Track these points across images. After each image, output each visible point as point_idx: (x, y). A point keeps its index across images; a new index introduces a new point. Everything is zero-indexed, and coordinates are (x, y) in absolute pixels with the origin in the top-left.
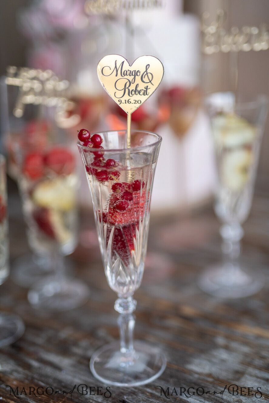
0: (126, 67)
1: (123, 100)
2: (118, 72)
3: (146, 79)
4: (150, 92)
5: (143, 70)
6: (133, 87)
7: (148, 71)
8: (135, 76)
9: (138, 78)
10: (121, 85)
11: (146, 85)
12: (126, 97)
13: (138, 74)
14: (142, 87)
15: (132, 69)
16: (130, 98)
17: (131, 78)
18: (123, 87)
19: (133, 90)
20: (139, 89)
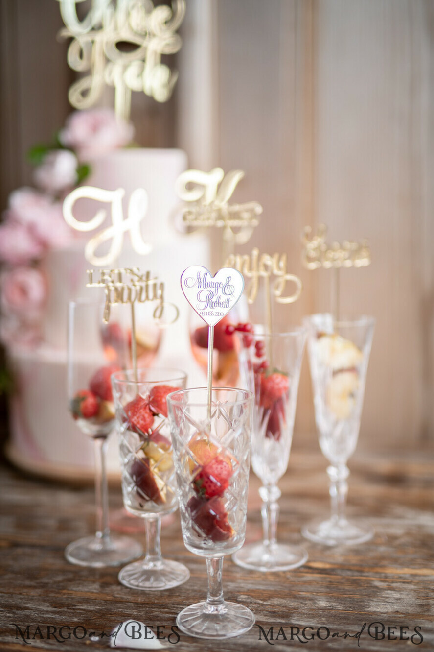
0: (209, 279)
1: (205, 311)
3: (227, 292)
4: (231, 304)
5: (224, 282)
6: (214, 300)
7: (230, 283)
9: (220, 290)
10: (203, 297)
11: (228, 297)
12: (209, 309)
14: (224, 298)
15: (216, 280)
16: (212, 310)
17: (213, 290)
18: (205, 300)
19: (215, 302)
20: (221, 301)
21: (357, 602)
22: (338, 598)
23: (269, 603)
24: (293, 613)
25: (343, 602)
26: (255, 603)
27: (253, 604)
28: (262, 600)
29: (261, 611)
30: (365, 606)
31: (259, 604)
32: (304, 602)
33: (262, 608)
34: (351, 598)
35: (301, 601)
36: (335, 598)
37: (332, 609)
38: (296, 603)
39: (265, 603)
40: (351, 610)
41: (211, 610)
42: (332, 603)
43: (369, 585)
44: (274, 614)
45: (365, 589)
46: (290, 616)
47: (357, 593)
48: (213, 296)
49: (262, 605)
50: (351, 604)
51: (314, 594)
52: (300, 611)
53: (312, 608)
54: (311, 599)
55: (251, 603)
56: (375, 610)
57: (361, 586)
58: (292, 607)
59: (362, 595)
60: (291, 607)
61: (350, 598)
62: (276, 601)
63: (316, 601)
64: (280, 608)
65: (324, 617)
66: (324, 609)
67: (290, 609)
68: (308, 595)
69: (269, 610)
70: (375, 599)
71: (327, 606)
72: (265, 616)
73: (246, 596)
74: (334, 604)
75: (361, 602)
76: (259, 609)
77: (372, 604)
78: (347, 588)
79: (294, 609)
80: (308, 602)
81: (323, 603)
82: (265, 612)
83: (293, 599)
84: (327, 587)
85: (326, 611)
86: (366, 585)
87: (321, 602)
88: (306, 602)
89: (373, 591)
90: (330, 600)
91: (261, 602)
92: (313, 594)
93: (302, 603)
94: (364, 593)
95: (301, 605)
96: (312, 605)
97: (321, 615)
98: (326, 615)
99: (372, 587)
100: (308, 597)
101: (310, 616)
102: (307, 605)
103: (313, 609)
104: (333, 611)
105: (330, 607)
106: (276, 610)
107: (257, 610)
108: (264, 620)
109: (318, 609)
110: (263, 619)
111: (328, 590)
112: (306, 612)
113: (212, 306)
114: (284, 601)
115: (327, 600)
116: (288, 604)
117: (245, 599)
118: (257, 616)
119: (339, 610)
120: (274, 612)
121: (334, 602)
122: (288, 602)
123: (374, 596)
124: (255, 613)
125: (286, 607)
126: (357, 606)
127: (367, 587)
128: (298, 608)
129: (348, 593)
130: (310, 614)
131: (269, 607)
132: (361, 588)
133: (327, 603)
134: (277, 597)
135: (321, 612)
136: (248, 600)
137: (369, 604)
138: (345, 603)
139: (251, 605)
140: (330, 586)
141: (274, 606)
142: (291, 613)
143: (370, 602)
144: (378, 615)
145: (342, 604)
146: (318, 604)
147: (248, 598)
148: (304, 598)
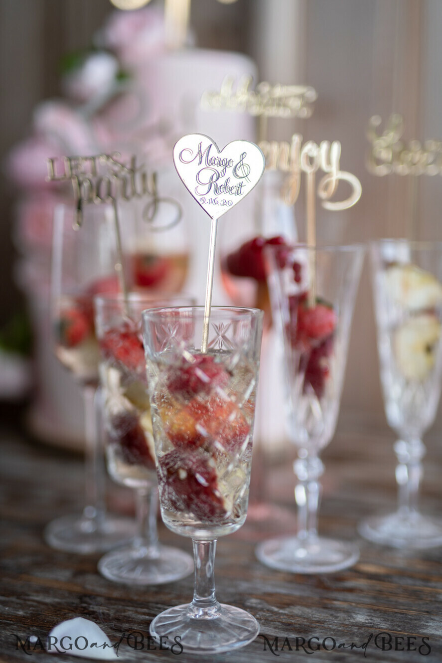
0: (214, 153)
1: (208, 197)
2: (203, 158)
3: (239, 173)
4: (245, 190)
5: (236, 160)
6: (221, 182)
7: (244, 161)
8: (226, 166)
9: (230, 171)
10: (206, 176)
11: (240, 181)
12: (212, 195)
13: (230, 164)
14: (234, 182)
15: (222, 156)
16: (216, 197)
17: (220, 169)
18: (207, 180)
19: (222, 185)
20: (230, 185)
21: (411, 619)
22: (385, 612)
23: (286, 611)
24: (315, 627)
25: (390, 618)
26: (268, 610)
27: (264, 611)
28: (278, 607)
29: (272, 621)
30: (421, 627)
31: (272, 612)
32: (335, 614)
33: (275, 617)
34: (403, 614)
35: (333, 612)
36: (380, 612)
37: (372, 627)
38: (324, 615)
39: (281, 611)
40: (399, 629)
41: (199, 613)
42: (374, 619)
43: (433, 599)
44: (288, 627)
45: (427, 604)
46: (310, 632)
47: (414, 608)
48: (219, 177)
49: (276, 613)
50: (401, 622)
51: (354, 604)
52: (326, 626)
53: (345, 622)
54: (346, 611)
55: (262, 610)
56: (433, 632)
57: (421, 599)
58: (317, 619)
59: (419, 611)
60: (315, 619)
61: (401, 613)
62: (297, 610)
63: (354, 615)
64: (299, 619)
65: (357, 636)
66: (361, 626)
67: (312, 622)
68: (345, 605)
69: (284, 621)
70: (437, 618)
71: (367, 622)
72: (275, 628)
73: (258, 601)
74: (377, 620)
75: (415, 620)
76: (270, 619)
77: (431, 624)
78: (401, 600)
79: (319, 622)
80: (341, 615)
81: (361, 618)
82: (277, 623)
83: (321, 610)
84: (374, 598)
85: (363, 629)
86: (429, 599)
87: (359, 616)
88: (339, 615)
89: (438, 608)
90: (373, 614)
91: (276, 609)
92: (351, 605)
93: (332, 615)
94: (424, 609)
95: (331, 618)
96: (345, 620)
97: (353, 634)
98: (362, 634)
99: (436, 601)
100: (344, 608)
101: (339, 633)
102: (339, 619)
103: (345, 625)
104: (373, 630)
105: (371, 623)
106: (293, 621)
107: (266, 620)
108: (272, 634)
109: (353, 625)
110: (271, 632)
111: (374, 601)
112: (335, 627)
113: (216, 191)
114: (307, 610)
115: (369, 614)
116: (312, 615)
117: (256, 603)
118: (264, 628)
119: (382, 628)
120: (290, 624)
121: (377, 617)
122: (314, 612)
123: (437, 614)
124: (263, 624)
125: (308, 619)
126: (409, 625)
127: (431, 601)
128: (324, 622)
129: (401, 607)
130: (339, 631)
131: (285, 617)
132: (421, 602)
133: (368, 618)
134: (299, 605)
135: (355, 629)
136: (259, 606)
137: (427, 624)
138: (392, 620)
139: (261, 613)
140: (379, 595)
141: (292, 616)
142: (312, 627)
143: (429, 621)
144: (436, 640)
145: (388, 620)
146: (354, 619)
147: (260, 604)
148: (337, 610)
